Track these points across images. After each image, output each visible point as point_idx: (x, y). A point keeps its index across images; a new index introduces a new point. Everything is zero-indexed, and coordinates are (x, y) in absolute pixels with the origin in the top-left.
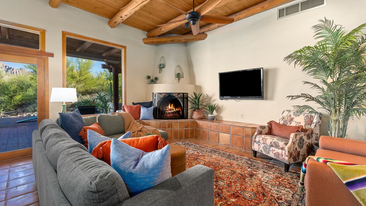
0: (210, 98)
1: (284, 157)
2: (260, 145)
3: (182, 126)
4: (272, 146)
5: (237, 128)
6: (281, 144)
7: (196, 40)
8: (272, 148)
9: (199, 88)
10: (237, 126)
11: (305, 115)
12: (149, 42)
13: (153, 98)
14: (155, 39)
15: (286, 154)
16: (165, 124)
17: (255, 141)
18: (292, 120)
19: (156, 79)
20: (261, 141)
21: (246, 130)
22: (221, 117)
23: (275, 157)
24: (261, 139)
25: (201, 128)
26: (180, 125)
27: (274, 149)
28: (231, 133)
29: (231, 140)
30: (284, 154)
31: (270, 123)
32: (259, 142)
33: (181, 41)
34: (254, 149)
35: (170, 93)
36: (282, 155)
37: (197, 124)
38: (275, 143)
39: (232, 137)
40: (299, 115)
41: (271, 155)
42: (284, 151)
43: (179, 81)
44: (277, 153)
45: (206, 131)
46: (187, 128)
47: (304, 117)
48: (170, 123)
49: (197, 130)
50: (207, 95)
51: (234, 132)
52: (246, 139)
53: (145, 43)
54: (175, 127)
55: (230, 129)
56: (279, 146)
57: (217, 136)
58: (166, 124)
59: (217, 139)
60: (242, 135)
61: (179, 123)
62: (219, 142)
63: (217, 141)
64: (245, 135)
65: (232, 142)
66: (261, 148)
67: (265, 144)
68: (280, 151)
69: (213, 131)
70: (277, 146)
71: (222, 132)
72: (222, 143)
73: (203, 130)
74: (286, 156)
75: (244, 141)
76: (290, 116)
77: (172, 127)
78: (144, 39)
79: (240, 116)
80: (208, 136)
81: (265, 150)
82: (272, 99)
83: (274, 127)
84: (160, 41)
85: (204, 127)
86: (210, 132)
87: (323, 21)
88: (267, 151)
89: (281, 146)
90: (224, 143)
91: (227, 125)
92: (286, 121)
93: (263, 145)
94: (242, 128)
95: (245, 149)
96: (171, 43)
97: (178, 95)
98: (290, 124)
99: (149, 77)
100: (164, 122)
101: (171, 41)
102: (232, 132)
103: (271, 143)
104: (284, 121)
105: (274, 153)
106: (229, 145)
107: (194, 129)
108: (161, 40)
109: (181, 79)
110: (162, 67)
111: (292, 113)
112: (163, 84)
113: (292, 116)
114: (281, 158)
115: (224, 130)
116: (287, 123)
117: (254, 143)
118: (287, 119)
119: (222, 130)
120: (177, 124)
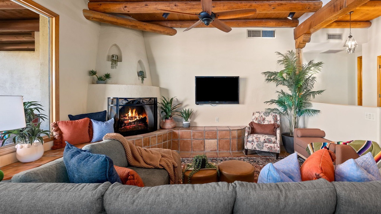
0: (181, 104)
1: (276, 149)
2: (253, 144)
3: (161, 140)
4: (266, 142)
5: (224, 132)
6: (273, 139)
7: (164, 34)
8: (265, 144)
9: (167, 91)
10: (224, 130)
11: (272, 115)
12: (96, 18)
13: (109, 105)
14: (107, 16)
15: (278, 146)
16: (140, 141)
17: (248, 141)
18: (264, 119)
19: (108, 76)
20: (255, 140)
21: (232, 132)
22: (195, 123)
23: (269, 150)
24: (254, 138)
25: (181, 138)
26: (159, 140)
27: (267, 144)
28: (218, 138)
29: (218, 145)
30: (276, 146)
31: (252, 124)
32: (253, 141)
33: (146, 29)
34: (248, 148)
35: (140, 99)
36: (275, 148)
37: (175, 135)
38: (267, 139)
39: (219, 142)
40: (268, 116)
41: (265, 149)
42: (276, 145)
43: (143, 82)
44: (270, 146)
45: (188, 140)
46: (165, 141)
47: (272, 116)
48: (146, 139)
49: (175, 142)
50: (177, 99)
51: (221, 136)
52: (233, 141)
53: (88, 18)
54: (153, 143)
55: (217, 134)
56: (272, 141)
57: (202, 144)
58: (142, 142)
59: (203, 146)
60: (229, 138)
61: (158, 137)
62: (204, 150)
63: (203, 149)
64: (232, 137)
65: (219, 146)
66: (255, 146)
67: (258, 142)
68: (272, 145)
69: (197, 139)
70: (270, 141)
71: (209, 138)
72: (208, 150)
73: (184, 141)
74: (278, 147)
75: (231, 143)
76: (262, 116)
77: (149, 144)
78: (84, 11)
79: (216, 120)
80: (190, 146)
81: (258, 147)
82: (243, 103)
83: (255, 126)
84: (115, 22)
85: (185, 136)
86: (193, 141)
87: (290, 52)
88: (260, 147)
89: (273, 141)
90: (211, 150)
91: (213, 130)
92: (259, 121)
93: (256, 143)
94: (229, 131)
95: (232, 150)
96: (131, 29)
97: (149, 100)
98: (264, 123)
99: (93, 73)
100: (138, 140)
101: (132, 26)
102: (219, 136)
103: (264, 140)
104: (258, 121)
105: (267, 148)
106: (216, 150)
107: (171, 141)
108: (118, 21)
109: (145, 79)
110: (115, 60)
111: (262, 114)
112: (125, 85)
113: (264, 117)
114: (273, 150)
115: (210, 136)
116: (261, 123)
117: (246, 144)
118: (260, 119)
119: (208, 137)
120: (155, 139)
